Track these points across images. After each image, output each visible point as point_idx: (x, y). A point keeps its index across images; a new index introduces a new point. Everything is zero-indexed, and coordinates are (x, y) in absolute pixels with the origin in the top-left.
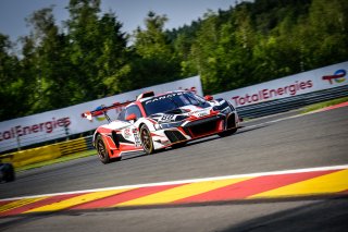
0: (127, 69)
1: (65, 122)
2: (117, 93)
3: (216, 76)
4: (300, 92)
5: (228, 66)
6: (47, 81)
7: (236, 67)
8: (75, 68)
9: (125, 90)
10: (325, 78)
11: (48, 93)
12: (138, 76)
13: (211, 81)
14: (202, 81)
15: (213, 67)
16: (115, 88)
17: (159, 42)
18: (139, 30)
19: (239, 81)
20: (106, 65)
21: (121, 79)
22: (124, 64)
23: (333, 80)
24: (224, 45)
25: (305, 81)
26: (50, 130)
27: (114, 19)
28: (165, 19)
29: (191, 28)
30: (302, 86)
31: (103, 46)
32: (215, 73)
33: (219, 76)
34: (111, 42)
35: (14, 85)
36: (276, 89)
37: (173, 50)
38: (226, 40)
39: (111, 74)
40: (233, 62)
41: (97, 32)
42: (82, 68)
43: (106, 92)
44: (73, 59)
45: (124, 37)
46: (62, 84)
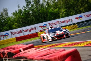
0: (86, 5)
8: (72, 5)
16: (83, 11)
26: (67, 22)
35: (56, 10)
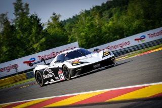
0: (43, 40)
1: (16, 66)
2: (39, 51)
3: (85, 41)
4: (124, 47)
5: (91, 36)
6: (6, 47)
7: (94, 37)
8: (19, 40)
9: (43, 50)
10: (136, 40)
11: (7, 53)
12: (49, 43)
13: (83, 44)
14: (79, 44)
15: (83, 37)
16: (38, 49)
17: (58, 27)
18: (49, 22)
19: (96, 43)
20: (34, 39)
21: (41, 45)
22: (42, 37)
23: (140, 41)
24: (88, 27)
25: (127, 42)
26: (9, 70)
27: (36, 17)
28: (60, 16)
29: (72, 19)
30: (126, 44)
31: (32, 30)
32: (85, 40)
33: (86, 41)
34: (35, 28)
36: (114, 46)
37: (64, 30)
38: (89, 24)
39: (37, 43)
40: (93, 34)
41: (28, 23)
42: (22, 41)
43: (34, 51)
44: (18, 36)
45: (42, 25)
46: (13, 49)
